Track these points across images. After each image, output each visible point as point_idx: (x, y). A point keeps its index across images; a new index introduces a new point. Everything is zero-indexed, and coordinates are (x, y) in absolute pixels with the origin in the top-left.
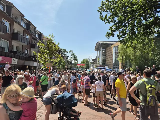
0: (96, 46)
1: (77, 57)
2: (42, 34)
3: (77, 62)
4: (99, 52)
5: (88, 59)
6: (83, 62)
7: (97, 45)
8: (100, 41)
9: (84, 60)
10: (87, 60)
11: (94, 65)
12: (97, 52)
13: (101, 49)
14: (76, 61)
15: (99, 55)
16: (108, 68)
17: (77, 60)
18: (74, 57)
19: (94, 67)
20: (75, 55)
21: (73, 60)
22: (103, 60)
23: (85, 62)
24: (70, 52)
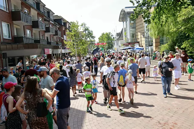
0: (120, 14)
1: (92, 32)
2: (51, 10)
3: (93, 40)
4: (125, 22)
5: (110, 33)
6: (101, 38)
7: (122, 13)
8: (126, 8)
9: (103, 34)
10: (107, 34)
11: (120, 42)
12: (122, 22)
13: (128, 19)
14: (91, 39)
15: (125, 27)
16: (138, 45)
17: (93, 37)
18: (89, 32)
19: (120, 45)
20: (90, 29)
21: (87, 37)
22: (132, 35)
23: (104, 37)
24: (82, 25)
